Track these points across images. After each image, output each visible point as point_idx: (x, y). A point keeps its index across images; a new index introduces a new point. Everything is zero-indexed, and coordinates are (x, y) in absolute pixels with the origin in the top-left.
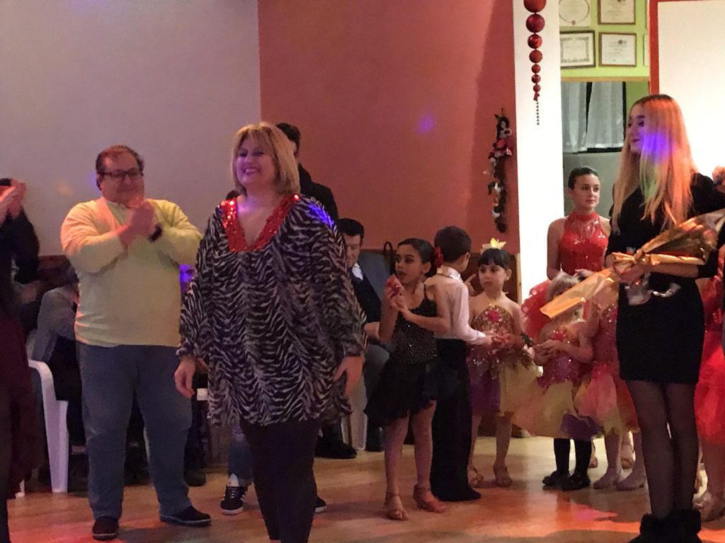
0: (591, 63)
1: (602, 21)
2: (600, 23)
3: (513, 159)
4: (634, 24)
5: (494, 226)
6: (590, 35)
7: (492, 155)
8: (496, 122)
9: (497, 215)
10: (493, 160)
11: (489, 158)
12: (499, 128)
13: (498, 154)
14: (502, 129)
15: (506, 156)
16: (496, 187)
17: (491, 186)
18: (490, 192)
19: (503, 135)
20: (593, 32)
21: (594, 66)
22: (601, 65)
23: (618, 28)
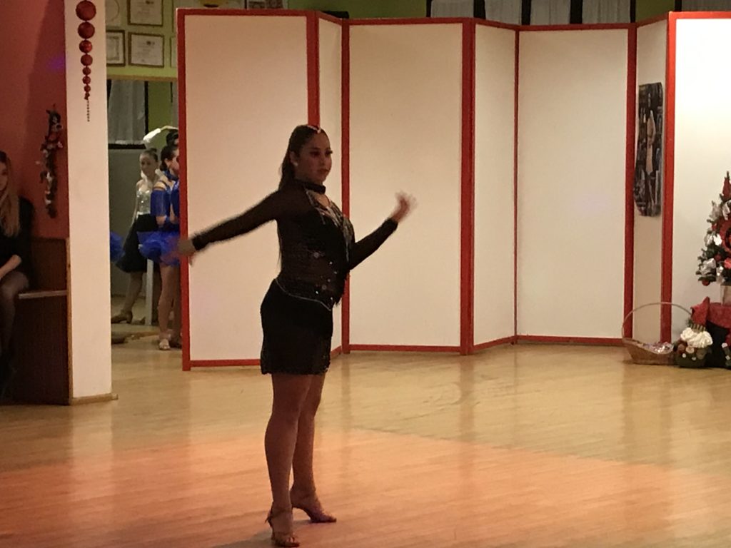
0: (121, 61)
1: (133, 21)
2: (129, 23)
3: (64, 151)
4: (161, 26)
5: (45, 211)
6: (120, 35)
7: (44, 147)
8: (47, 117)
9: (48, 202)
10: (45, 151)
11: (42, 150)
12: (52, 123)
13: (51, 146)
14: (55, 124)
15: (58, 148)
16: (48, 174)
17: (43, 175)
19: (55, 129)
20: (123, 32)
21: (123, 65)
22: (131, 64)
23: (144, 30)
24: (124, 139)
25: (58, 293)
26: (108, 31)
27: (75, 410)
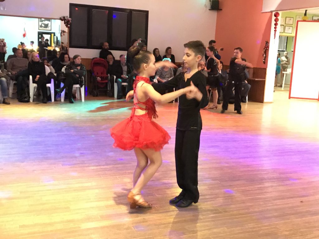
0: (283, 32)
1: (286, 23)
2: (285, 24)
3: (268, 50)
4: (292, 24)
5: (263, 62)
6: (283, 26)
7: (264, 49)
8: (265, 43)
9: (264, 60)
12: (266, 44)
13: (266, 49)
15: (267, 49)
16: (264, 55)
17: (263, 55)
18: (263, 56)
19: (267, 45)
20: (284, 26)
21: (283, 33)
22: (285, 33)
23: (289, 25)
24: (281, 49)
25: (263, 80)
26: (281, 25)
27: (264, 104)
